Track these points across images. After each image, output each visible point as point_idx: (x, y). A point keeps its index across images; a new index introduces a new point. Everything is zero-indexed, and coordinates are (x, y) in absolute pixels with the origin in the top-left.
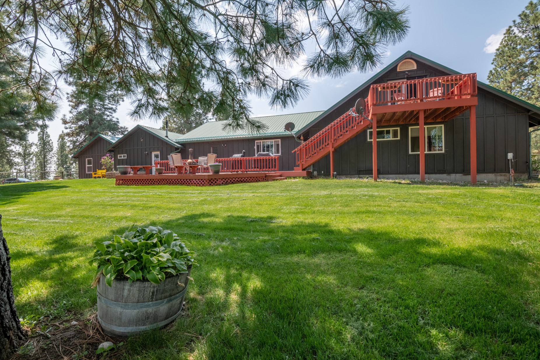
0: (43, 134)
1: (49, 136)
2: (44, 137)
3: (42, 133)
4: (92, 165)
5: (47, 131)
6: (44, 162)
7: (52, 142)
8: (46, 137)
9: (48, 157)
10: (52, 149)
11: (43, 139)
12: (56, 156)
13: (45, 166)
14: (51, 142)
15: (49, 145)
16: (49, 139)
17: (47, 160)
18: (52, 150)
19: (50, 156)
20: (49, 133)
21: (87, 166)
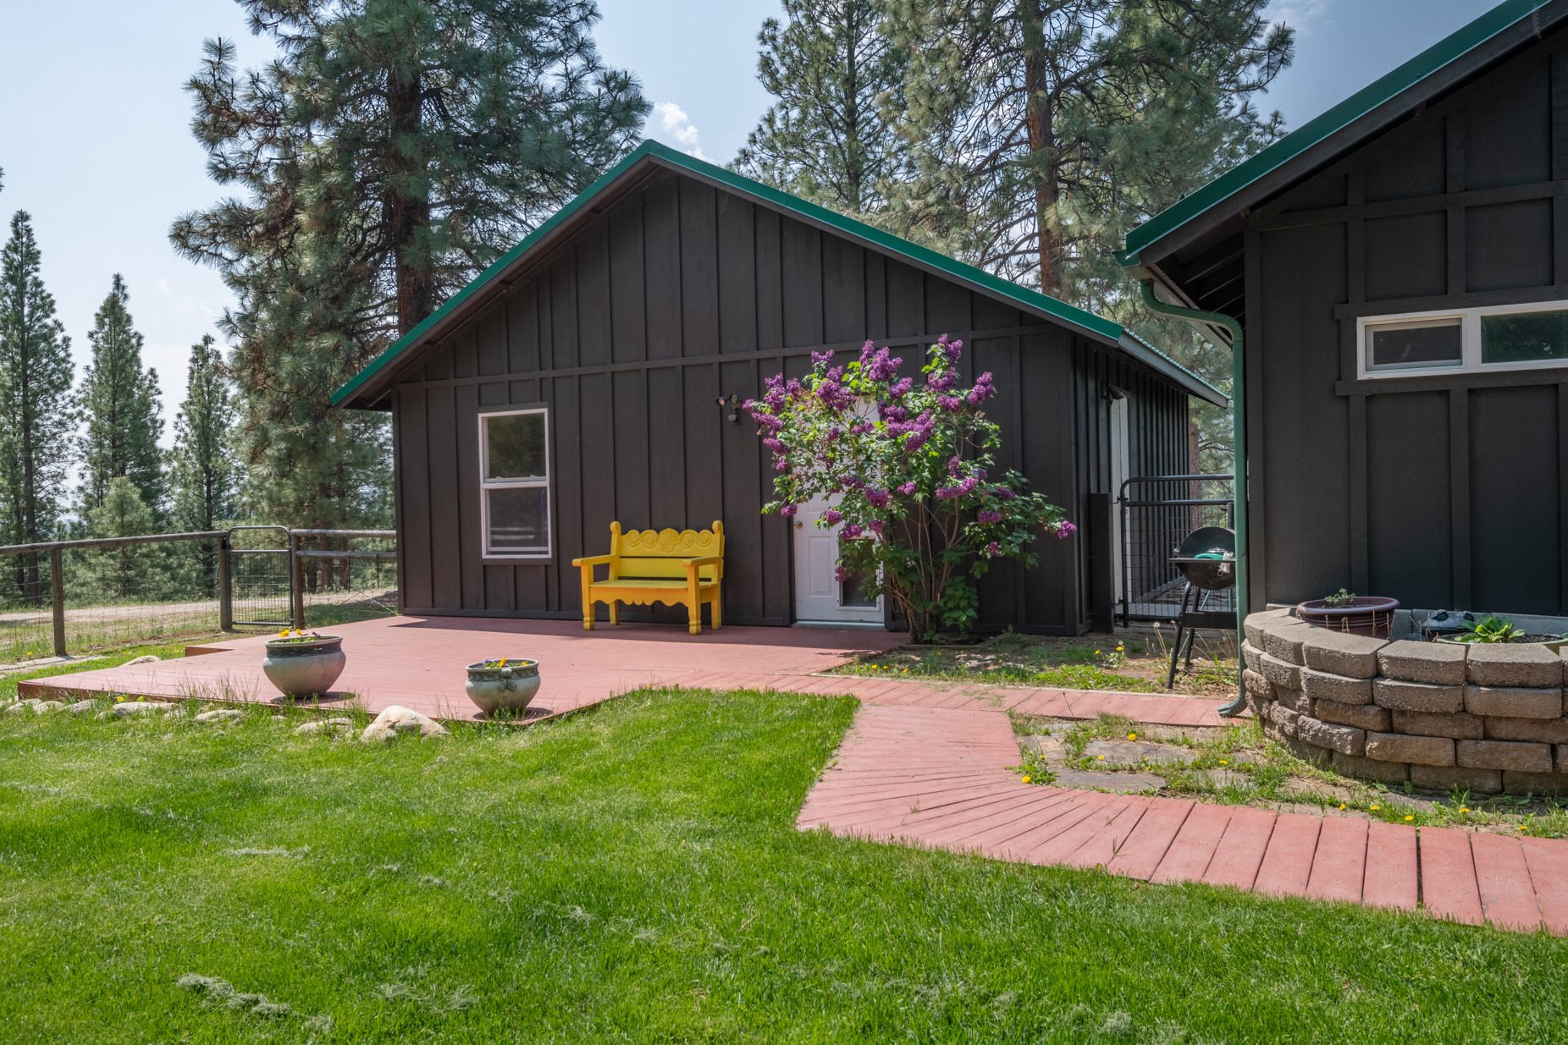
0: (20, 293)
1: (48, 306)
2: (26, 310)
3: (11, 288)
4: (544, 482)
5: (41, 276)
6: (28, 449)
7: (66, 340)
8: (34, 308)
9: (48, 422)
10: (68, 376)
11: (19, 320)
12: (88, 412)
13: (31, 472)
14: (59, 337)
15: (51, 352)
16: (49, 322)
17: (39, 440)
18: (66, 384)
19: (57, 417)
20: (48, 288)
21: (487, 485)
